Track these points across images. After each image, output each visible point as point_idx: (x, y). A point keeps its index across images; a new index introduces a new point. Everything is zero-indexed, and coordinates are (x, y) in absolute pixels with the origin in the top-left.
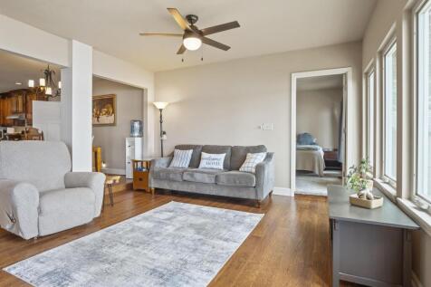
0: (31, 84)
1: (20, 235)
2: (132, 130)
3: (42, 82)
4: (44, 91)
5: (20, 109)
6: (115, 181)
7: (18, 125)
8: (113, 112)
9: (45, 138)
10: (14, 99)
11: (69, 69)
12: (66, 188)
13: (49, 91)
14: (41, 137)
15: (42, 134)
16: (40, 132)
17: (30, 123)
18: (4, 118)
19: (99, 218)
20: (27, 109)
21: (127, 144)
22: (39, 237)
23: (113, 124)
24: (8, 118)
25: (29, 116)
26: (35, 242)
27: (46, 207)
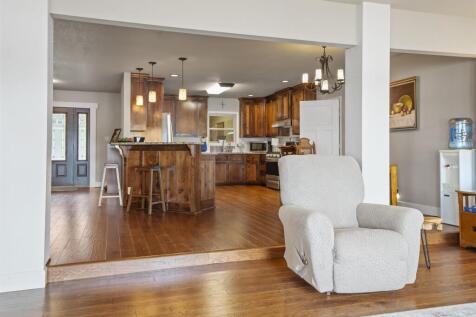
0: (305, 79)
1: (313, 284)
2: (452, 136)
3: (319, 74)
4: (320, 86)
5: (286, 114)
6: (435, 226)
7: (283, 135)
8: (413, 108)
9: (317, 151)
10: (279, 102)
11: (358, 48)
12: (360, 226)
13: (325, 86)
14: (312, 149)
15: (313, 147)
16: (311, 143)
17: (297, 132)
18: (269, 128)
19: (415, 285)
20: (293, 113)
21: (443, 162)
22: (333, 294)
23: (415, 127)
24: (273, 126)
25: (295, 121)
26: (329, 298)
27: (343, 252)
